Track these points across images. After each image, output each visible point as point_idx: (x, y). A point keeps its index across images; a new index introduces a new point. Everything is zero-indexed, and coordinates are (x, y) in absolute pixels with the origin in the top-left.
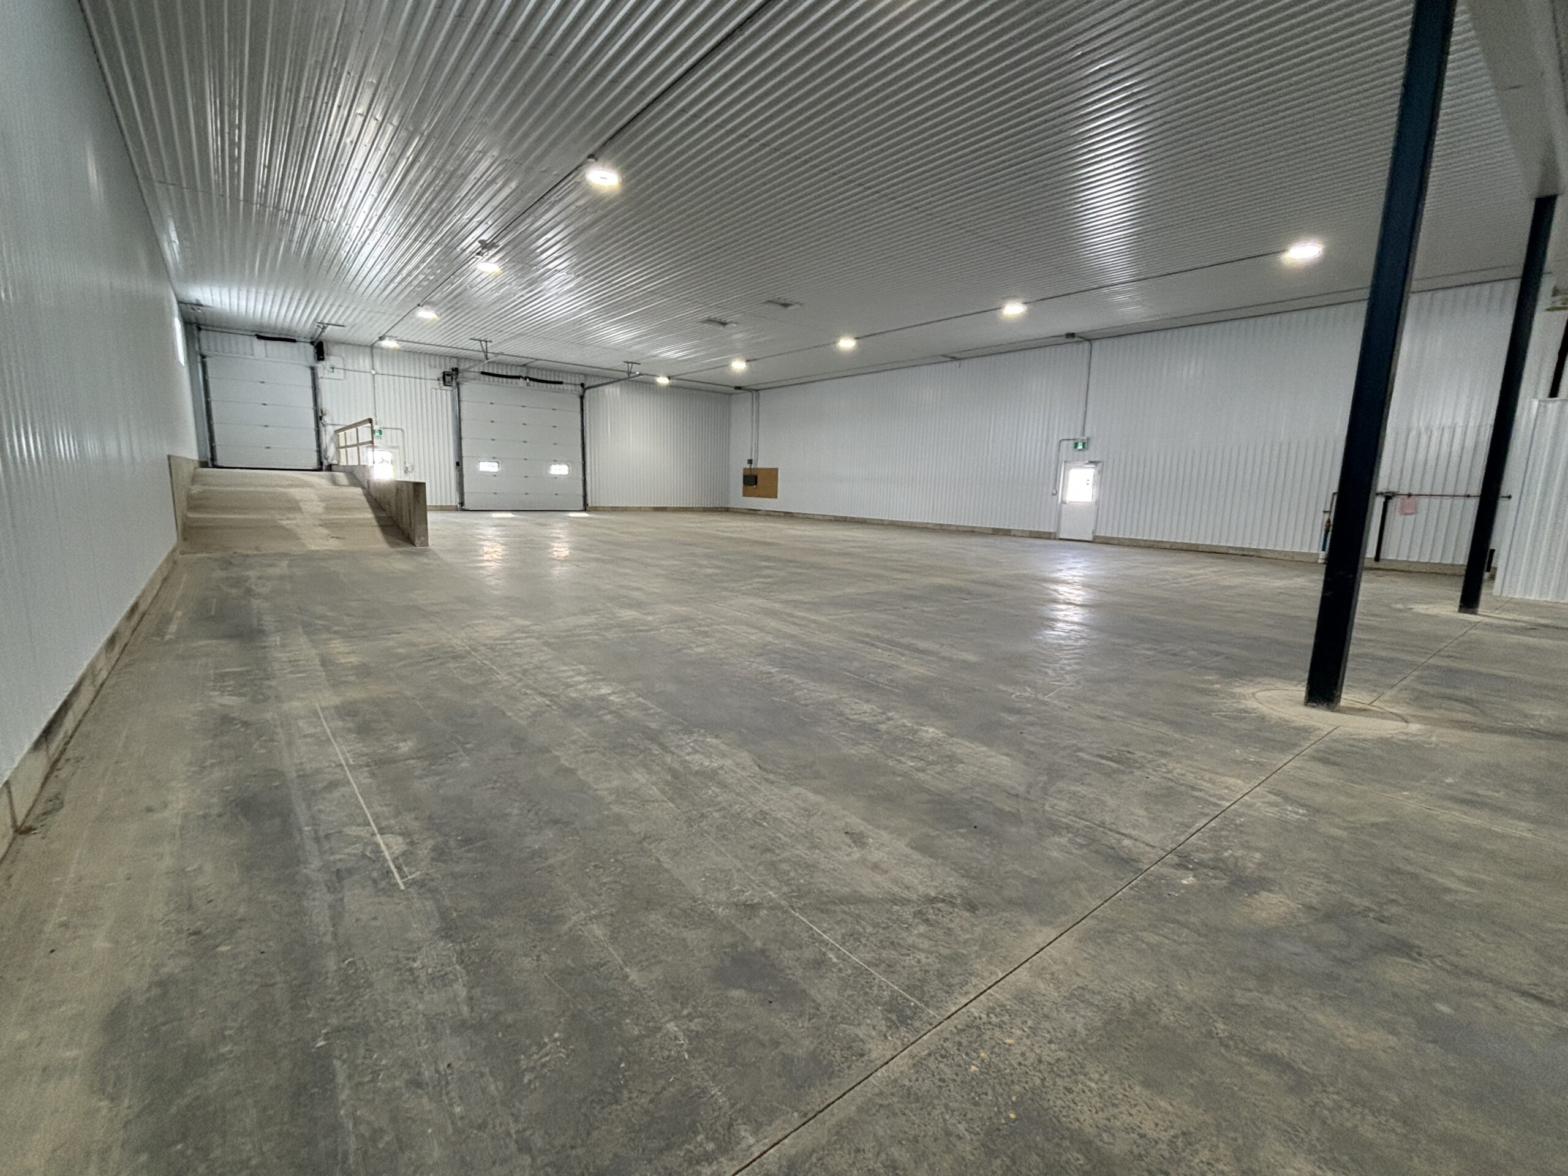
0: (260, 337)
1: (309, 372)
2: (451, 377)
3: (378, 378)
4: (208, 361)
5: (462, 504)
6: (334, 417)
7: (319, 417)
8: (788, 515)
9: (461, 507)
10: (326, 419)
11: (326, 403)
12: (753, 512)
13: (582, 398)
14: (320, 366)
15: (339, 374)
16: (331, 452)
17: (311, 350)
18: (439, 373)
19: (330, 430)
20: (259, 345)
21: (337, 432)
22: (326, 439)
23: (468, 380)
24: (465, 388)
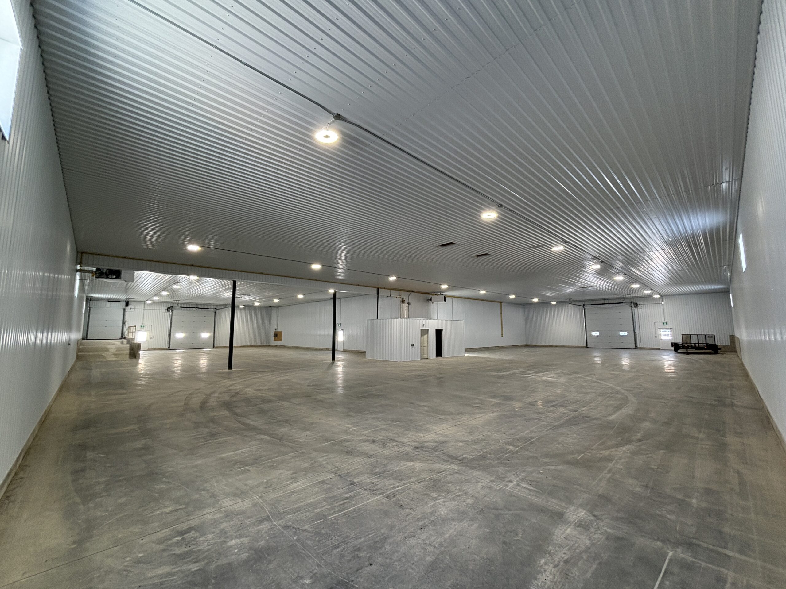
0: (109, 301)
1: (123, 310)
2: (170, 309)
3: (146, 311)
4: (91, 309)
5: (169, 347)
6: (129, 322)
7: (124, 323)
8: (284, 347)
9: (169, 349)
10: (126, 323)
11: (127, 318)
12: (276, 346)
13: (215, 312)
14: (127, 308)
15: (132, 310)
16: (126, 333)
17: (124, 304)
18: (166, 308)
19: (127, 327)
20: (108, 303)
21: (129, 327)
22: (125, 329)
23: (175, 309)
24: (174, 312)
